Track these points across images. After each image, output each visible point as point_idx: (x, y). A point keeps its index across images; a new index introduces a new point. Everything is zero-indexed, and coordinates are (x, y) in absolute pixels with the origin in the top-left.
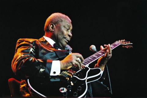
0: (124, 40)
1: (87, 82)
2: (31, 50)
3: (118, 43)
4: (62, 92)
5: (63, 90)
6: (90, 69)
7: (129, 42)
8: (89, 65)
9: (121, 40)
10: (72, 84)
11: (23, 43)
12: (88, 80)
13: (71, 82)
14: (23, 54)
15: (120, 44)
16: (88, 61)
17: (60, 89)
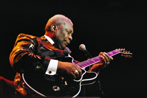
0: (124, 49)
1: (81, 84)
3: (118, 51)
4: (55, 90)
5: (56, 88)
6: (86, 72)
7: (129, 52)
8: (86, 68)
9: (121, 49)
10: (66, 84)
11: (24, 38)
12: (83, 83)
13: (66, 82)
14: (23, 49)
15: (120, 52)
16: (86, 64)
17: (53, 87)
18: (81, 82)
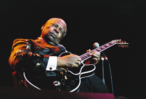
0: (120, 40)
2: (28, 47)
3: (114, 42)
4: (56, 85)
6: (84, 65)
7: (125, 42)
8: (84, 61)
10: (66, 78)
11: (19, 42)
13: (65, 77)
15: (116, 43)
18: (80, 75)
